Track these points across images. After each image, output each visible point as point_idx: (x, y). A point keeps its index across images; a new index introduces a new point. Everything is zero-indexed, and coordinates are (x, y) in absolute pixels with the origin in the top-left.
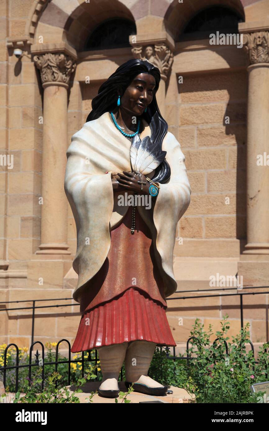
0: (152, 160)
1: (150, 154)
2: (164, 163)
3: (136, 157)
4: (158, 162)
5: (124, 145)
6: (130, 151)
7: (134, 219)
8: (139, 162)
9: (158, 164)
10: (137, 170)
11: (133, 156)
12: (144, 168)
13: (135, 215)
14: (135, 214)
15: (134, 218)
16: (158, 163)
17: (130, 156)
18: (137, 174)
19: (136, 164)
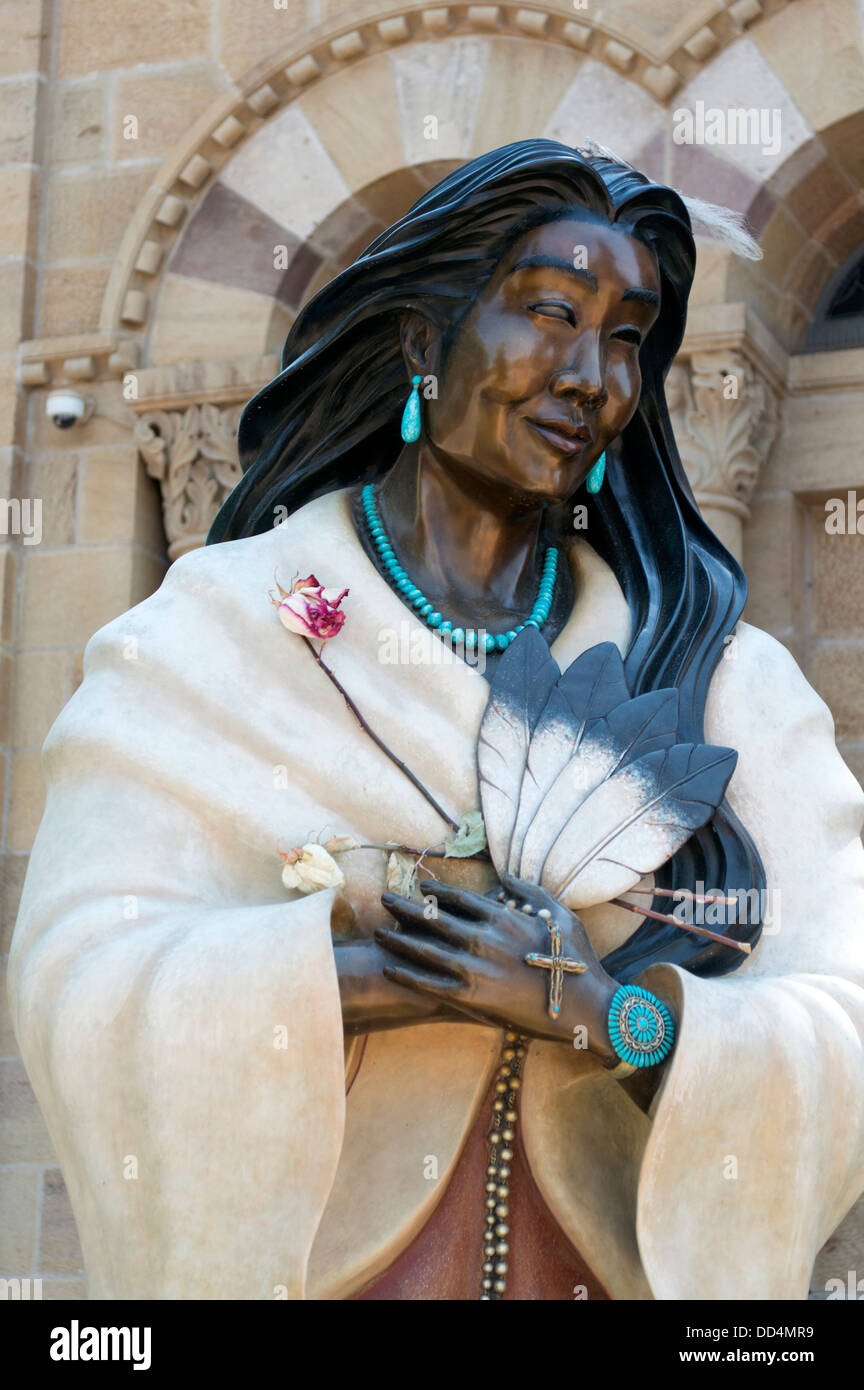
0: (636, 805)
1: (621, 765)
2: (717, 829)
3: (516, 783)
4: (676, 820)
5: (440, 702)
6: (479, 739)
7: (503, 1230)
8: (541, 817)
9: (672, 837)
10: (524, 873)
11: (501, 771)
12: (576, 858)
13: (510, 1201)
14: (511, 1196)
15: (497, 1222)
16: (672, 828)
17: (480, 777)
18: (521, 901)
19: (519, 829)
